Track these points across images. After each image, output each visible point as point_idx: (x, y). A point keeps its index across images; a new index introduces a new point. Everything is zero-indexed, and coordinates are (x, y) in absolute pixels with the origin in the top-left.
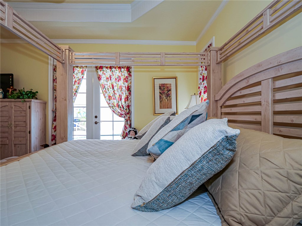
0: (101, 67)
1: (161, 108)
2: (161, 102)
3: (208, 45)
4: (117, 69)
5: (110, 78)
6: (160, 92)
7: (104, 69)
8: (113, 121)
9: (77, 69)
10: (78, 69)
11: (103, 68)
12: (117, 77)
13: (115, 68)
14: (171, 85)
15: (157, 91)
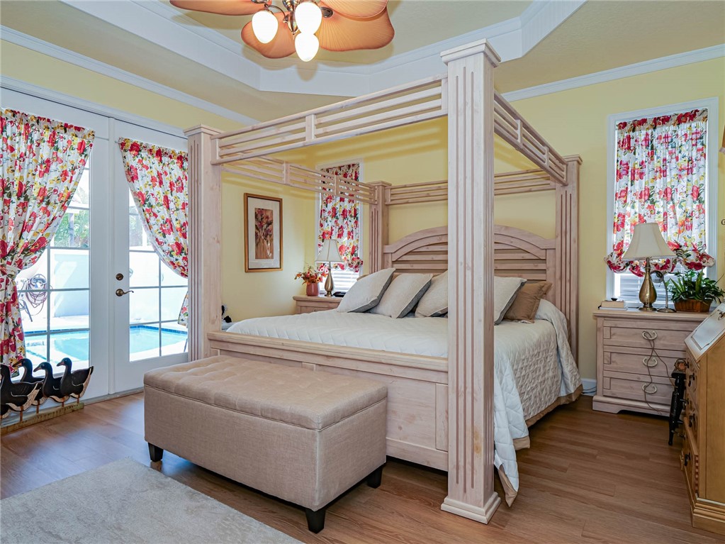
0: (136, 148)
1: (257, 258)
2: (257, 245)
3: (351, 163)
4: (176, 161)
5: (158, 180)
6: (256, 226)
7: (144, 154)
8: (160, 287)
9: (65, 135)
10: (68, 136)
11: (140, 151)
12: (174, 180)
13: (170, 157)
14: (272, 212)
15: (252, 222)
